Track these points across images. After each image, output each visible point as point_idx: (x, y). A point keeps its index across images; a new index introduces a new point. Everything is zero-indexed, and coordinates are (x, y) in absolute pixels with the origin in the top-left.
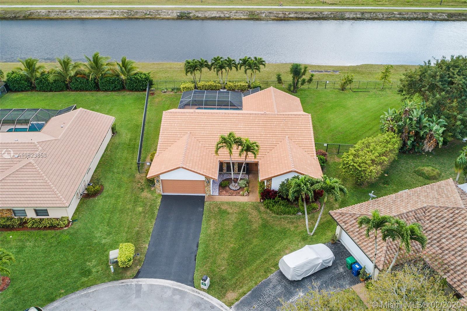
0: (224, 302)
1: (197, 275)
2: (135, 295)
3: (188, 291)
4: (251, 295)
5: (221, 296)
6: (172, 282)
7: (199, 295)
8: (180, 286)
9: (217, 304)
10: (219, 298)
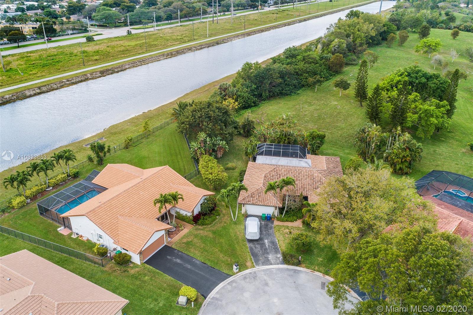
0: (251, 268)
1: (226, 271)
2: (218, 302)
3: (233, 279)
4: (253, 257)
5: (246, 268)
6: (222, 283)
7: (239, 276)
8: (227, 281)
9: (250, 270)
10: (247, 269)
